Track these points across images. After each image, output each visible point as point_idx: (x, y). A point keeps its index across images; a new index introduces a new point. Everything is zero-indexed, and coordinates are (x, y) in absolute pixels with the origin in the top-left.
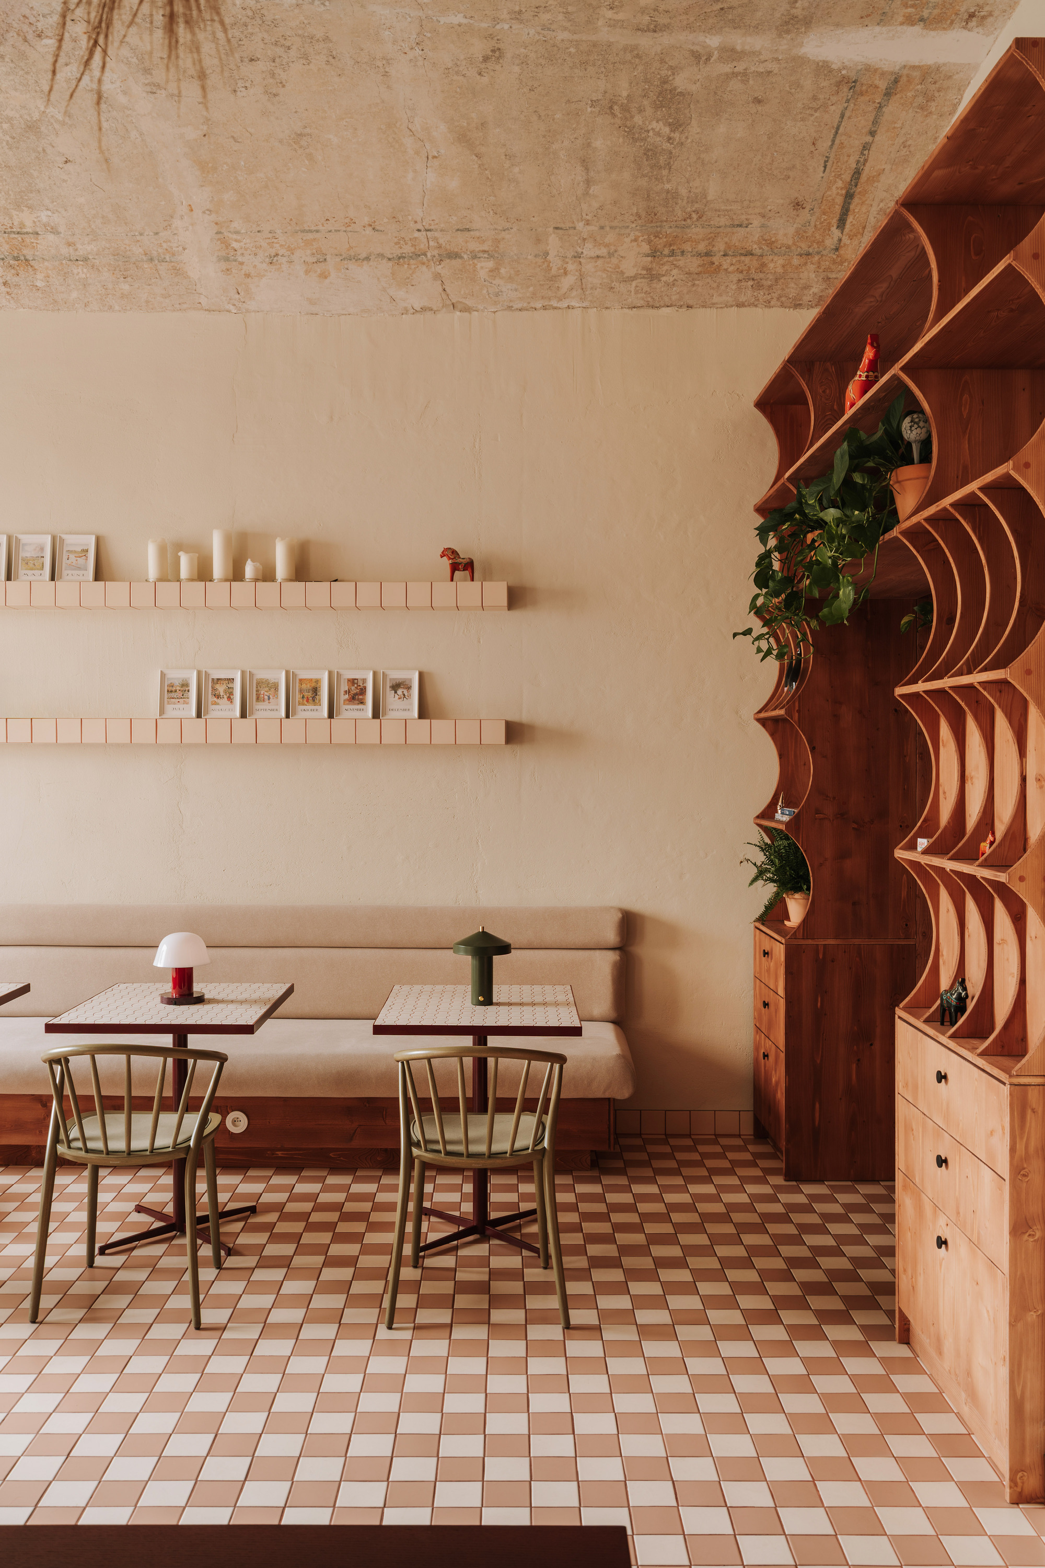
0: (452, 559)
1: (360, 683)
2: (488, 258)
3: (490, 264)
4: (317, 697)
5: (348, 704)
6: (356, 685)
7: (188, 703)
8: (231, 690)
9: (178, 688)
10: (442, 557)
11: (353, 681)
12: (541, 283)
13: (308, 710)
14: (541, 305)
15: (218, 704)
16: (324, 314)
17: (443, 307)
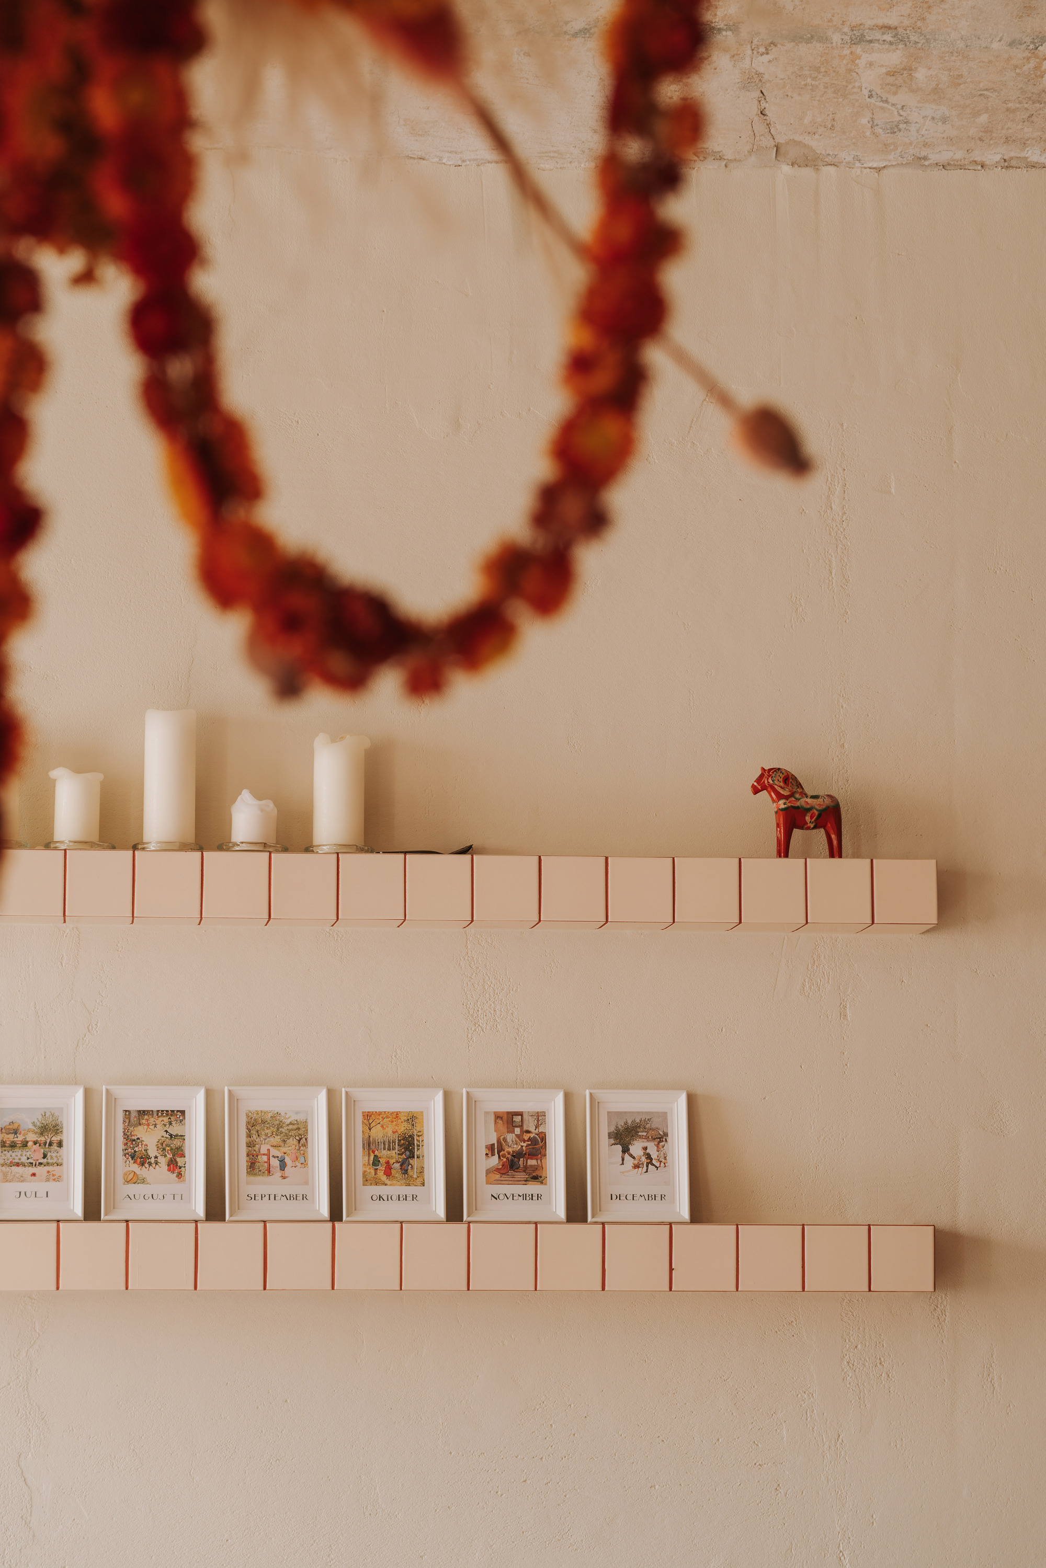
0: (787, 798)
1: (530, 1125)
2: (891, 43)
3: (895, 58)
4: (414, 1162)
5: (498, 1182)
6: (517, 1131)
7: (58, 1179)
8: (177, 1143)
9: (31, 1137)
10: (756, 791)
11: (509, 1120)
12: (1010, 105)
13: (390, 1198)
14: (997, 158)
15: (143, 1181)
16: (441, 158)
17: (751, 152)
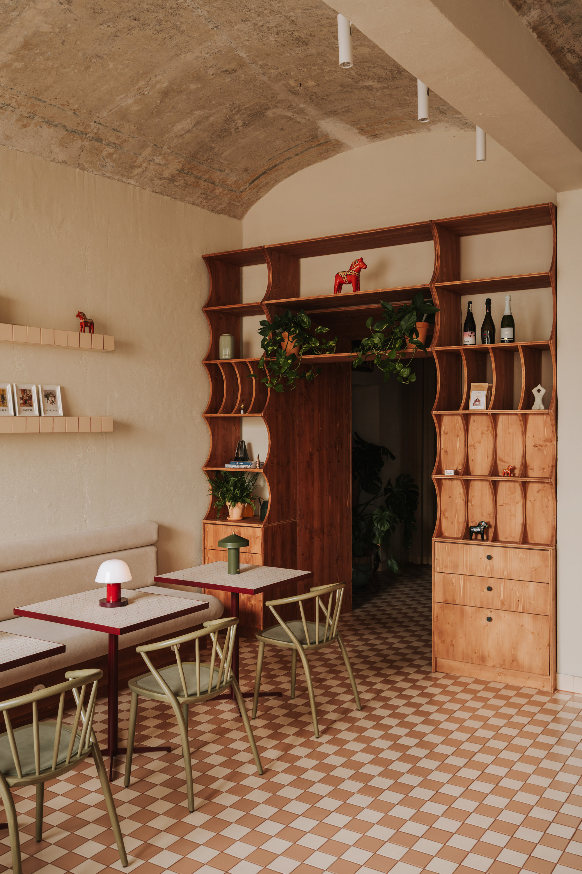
0: (84, 319)
1: (28, 393)
2: (113, 147)
3: (111, 150)
4: (5, 401)
5: (23, 406)
6: (26, 394)
10: (77, 317)
11: (24, 391)
12: (126, 167)
14: (117, 178)
17: (73, 164)
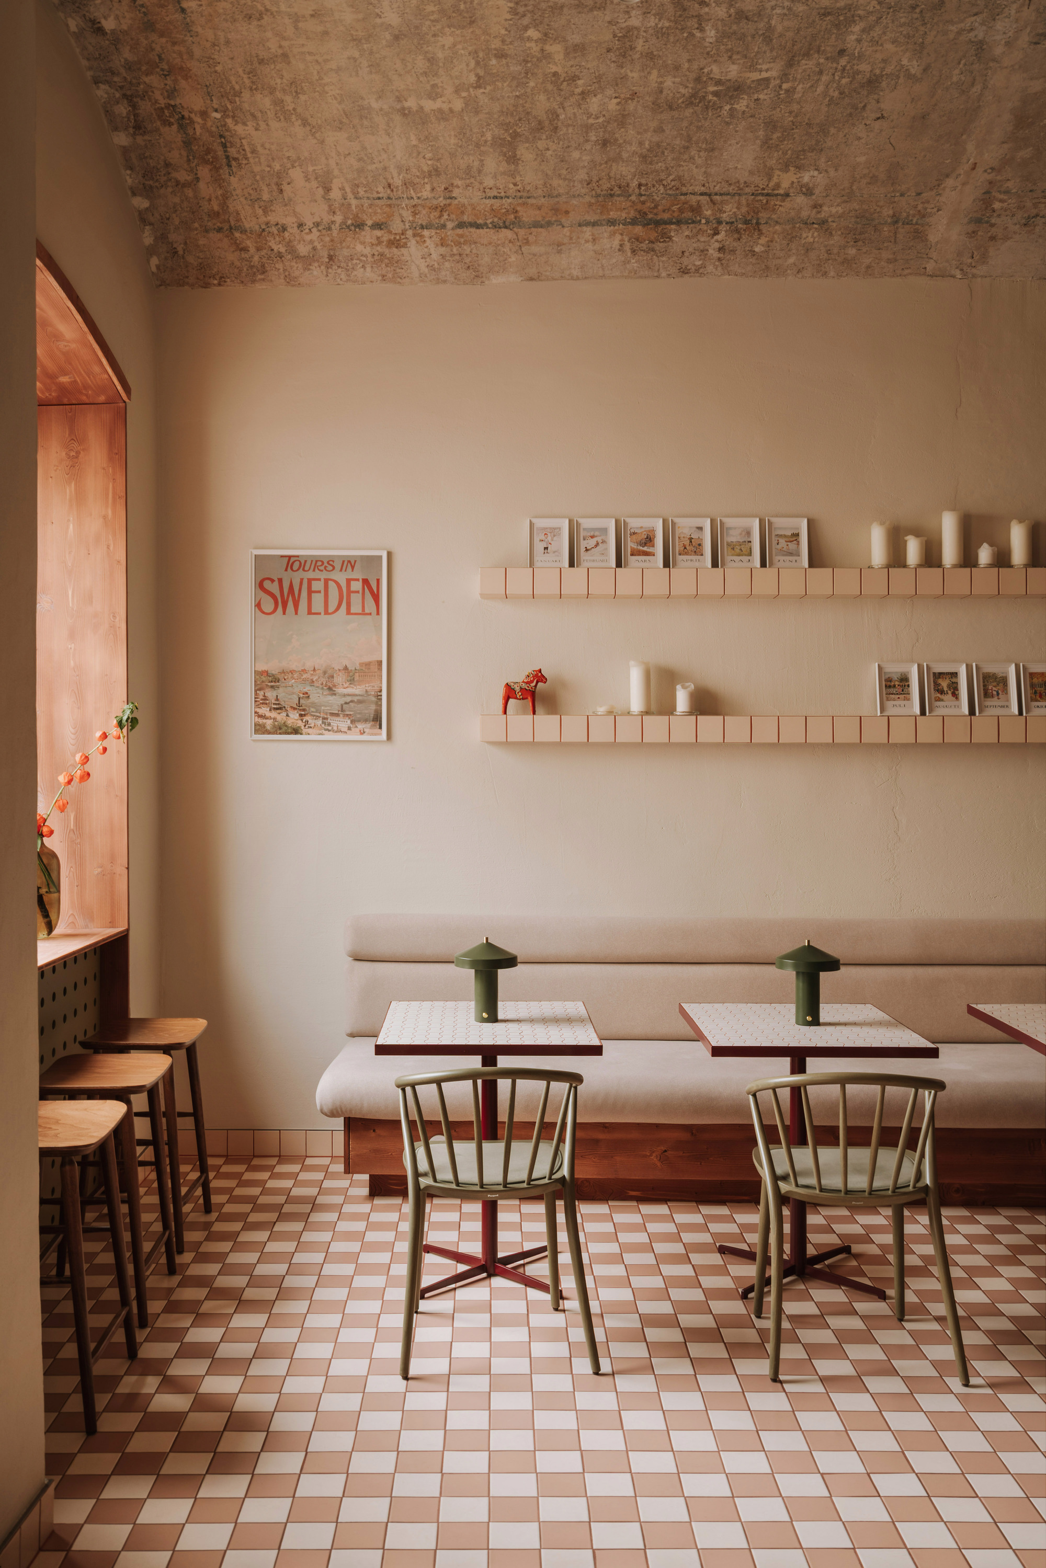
7: (909, 700)
8: (955, 685)
9: (897, 683)
13: (1042, 707)
15: (942, 700)
